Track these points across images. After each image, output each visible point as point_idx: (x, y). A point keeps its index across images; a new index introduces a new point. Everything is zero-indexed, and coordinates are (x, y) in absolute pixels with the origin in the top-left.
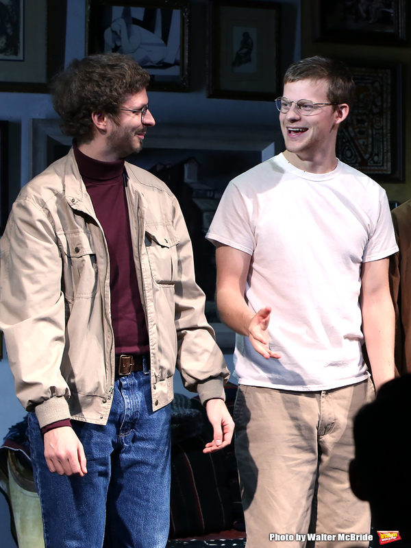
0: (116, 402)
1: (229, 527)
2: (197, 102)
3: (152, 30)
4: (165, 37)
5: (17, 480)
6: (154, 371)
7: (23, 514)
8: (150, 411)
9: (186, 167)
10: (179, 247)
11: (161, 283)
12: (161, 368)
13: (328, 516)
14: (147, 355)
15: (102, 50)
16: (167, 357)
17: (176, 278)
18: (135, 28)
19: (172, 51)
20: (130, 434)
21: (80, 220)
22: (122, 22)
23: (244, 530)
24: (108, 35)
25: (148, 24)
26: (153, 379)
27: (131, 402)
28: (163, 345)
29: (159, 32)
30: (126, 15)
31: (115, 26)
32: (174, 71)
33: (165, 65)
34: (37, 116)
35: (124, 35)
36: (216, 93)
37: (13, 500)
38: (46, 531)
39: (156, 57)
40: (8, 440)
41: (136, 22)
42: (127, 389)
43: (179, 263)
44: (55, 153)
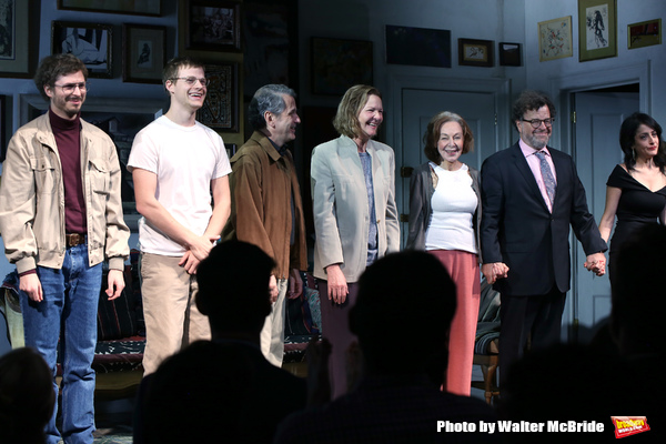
0: (66, 260)
1: (135, 334)
2: (117, 85)
3: (91, 42)
4: (98, 46)
5: (10, 306)
6: (90, 243)
7: (14, 326)
8: (88, 267)
9: (110, 123)
10: (111, 174)
11: (97, 192)
12: (95, 241)
13: (195, 328)
14: (86, 233)
15: (61, 52)
16: (98, 235)
17: (107, 191)
18: (80, 40)
19: (102, 54)
20: (75, 280)
21: (46, 149)
22: (73, 37)
23: (145, 336)
24: (64, 44)
25: (88, 38)
26: (89, 248)
27: (76, 262)
28: (96, 228)
29: (94, 43)
30: (75, 33)
31: (68, 39)
32: (104, 66)
33: (99, 63)
34: (22, 92)
35: (74, 45)
36: (128, 79)
37: (8, 318)
38: (25, 335)
39: (92, 58)
40: (5, 283)
41: (81, 37)
42: (74, 254)
43: (111, 183)
44: (34, 114)
